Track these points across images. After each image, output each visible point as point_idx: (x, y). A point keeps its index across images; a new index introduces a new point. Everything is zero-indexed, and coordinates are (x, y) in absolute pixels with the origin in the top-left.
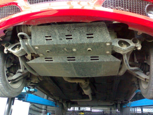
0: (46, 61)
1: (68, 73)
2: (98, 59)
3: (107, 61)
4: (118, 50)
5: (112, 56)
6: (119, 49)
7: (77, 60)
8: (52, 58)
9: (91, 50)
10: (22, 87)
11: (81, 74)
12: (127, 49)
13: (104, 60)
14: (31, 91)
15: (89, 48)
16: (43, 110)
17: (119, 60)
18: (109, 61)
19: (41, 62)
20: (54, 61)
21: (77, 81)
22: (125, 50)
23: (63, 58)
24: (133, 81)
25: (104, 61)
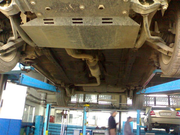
0: (45, 24)
1: (72, 42)
2: (112, 23)
3: (123, 25)
4: (137, 9)
5: (129, 19)
6: (139, 8)
7: (85, 22)
8: (52, 20)
9: (104, 7)
10: (15, 61)
11: (89, 44)
12: (150, 8)
13: (119, 23)
14: (27, 69)
15: (101, 4)
16: (42, 102)
17: (138, 25)
18: (125, 25)
19: (39, 25)
20: (55, 24)
21: (83, 57)
22: (147, 9)
23: (68, 20)
24: (152, 59)
25: (118, 26)
